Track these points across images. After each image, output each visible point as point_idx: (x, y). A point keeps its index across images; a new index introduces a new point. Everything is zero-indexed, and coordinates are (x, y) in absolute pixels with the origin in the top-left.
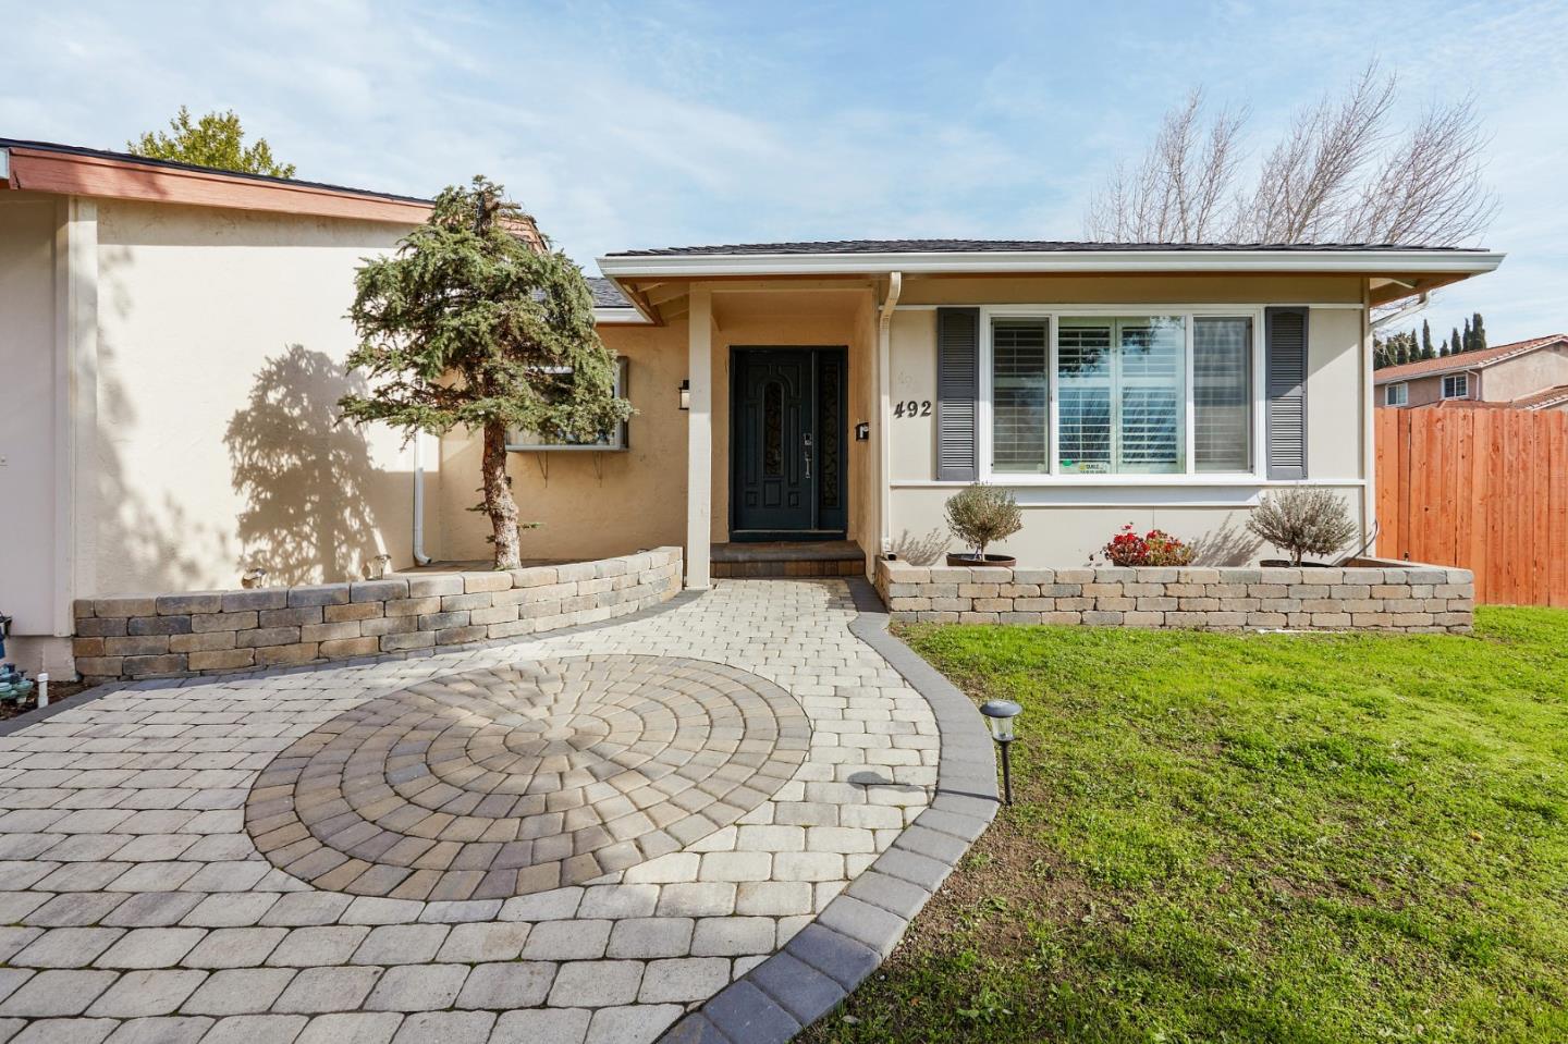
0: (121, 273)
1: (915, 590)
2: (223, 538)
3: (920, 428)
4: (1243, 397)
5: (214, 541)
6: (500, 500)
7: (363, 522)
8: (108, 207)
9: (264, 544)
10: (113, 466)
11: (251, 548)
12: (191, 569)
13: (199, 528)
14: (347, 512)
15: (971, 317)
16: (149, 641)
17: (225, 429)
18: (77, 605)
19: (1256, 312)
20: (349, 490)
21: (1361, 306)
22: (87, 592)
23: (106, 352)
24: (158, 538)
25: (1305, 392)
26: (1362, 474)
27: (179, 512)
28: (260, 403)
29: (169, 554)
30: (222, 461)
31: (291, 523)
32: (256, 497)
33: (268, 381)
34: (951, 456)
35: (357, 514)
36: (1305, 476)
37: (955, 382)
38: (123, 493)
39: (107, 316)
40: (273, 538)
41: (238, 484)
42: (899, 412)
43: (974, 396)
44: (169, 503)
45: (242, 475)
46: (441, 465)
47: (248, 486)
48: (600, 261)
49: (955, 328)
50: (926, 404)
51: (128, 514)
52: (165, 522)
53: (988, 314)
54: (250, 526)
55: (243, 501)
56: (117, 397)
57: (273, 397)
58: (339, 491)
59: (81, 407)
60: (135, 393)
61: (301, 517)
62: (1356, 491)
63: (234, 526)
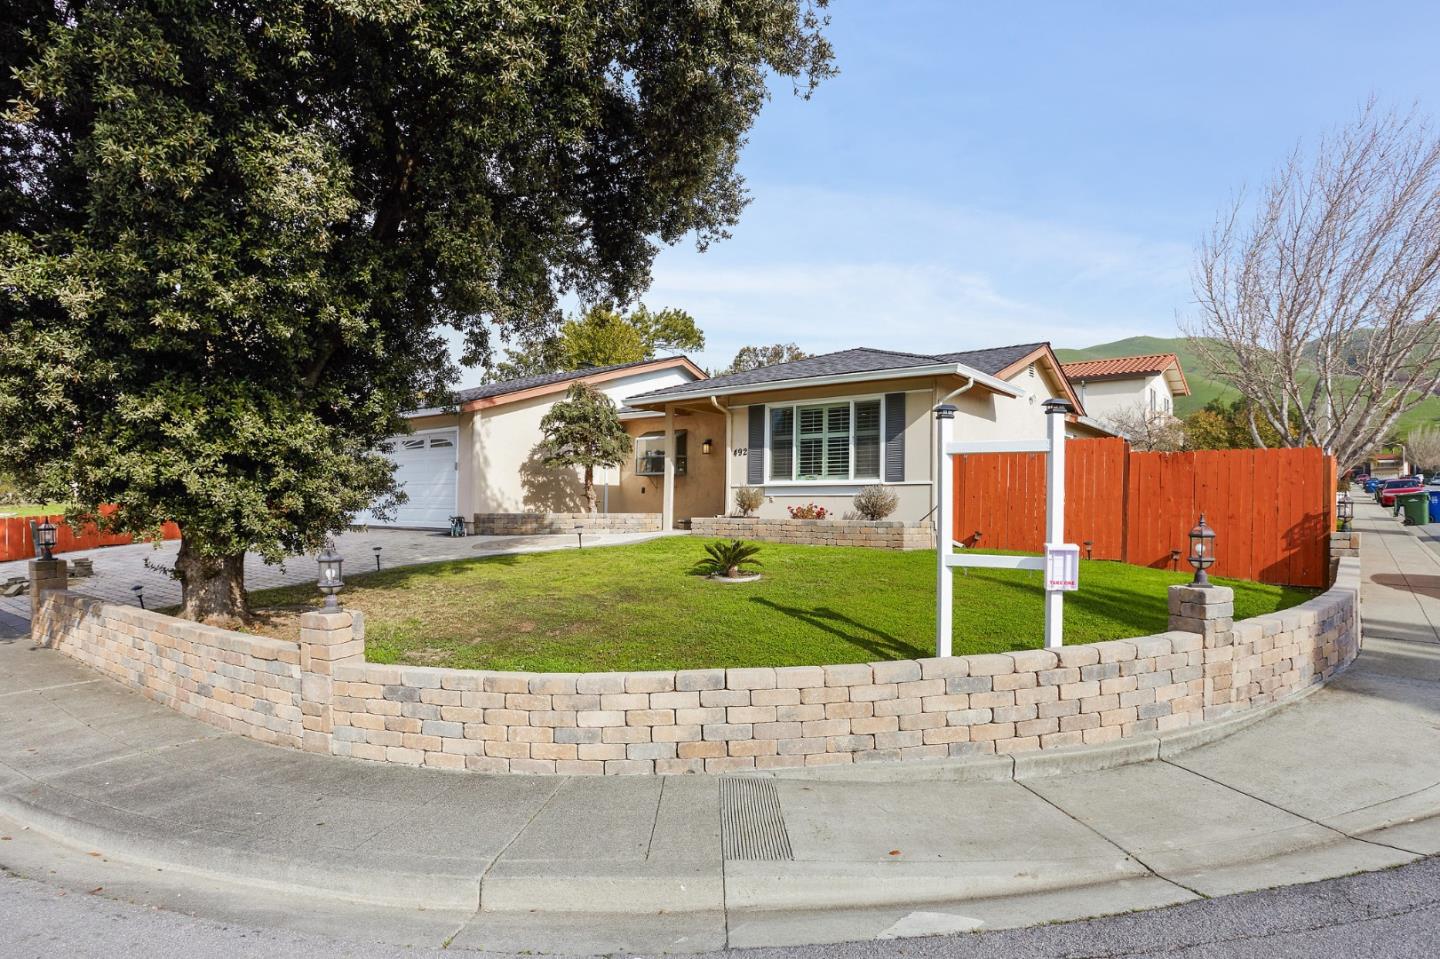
0: (488, 425)
1: (699, 526)
2: (517, 503)
3: (743, 459)
4: (876, 440)
5: (514, 503)
6: (589, 492)
7: (575, 503)
8: (484, 410)
9: (532, 507)
10: (484, 478)
11: (528, 507)
12: (506, 510)
13: (509, 499)
14: (567, 500)
15: (762, 408)
16: (486, 525)
17: (518, 468)
18: (475, 515)
19: (881, 397)
20: (568, 491)
21: (931, 390)
22: (477, 512)
23: (483, 448)
24: (496, 500)
25: (904, 436)
26: (931, 479)
27: (503, 494)
28: (531, 459)
29: (500, 505)
30: (518, 479)
31: (544, 501)
32: (529, 491)
33: (534, 452)
34: (755, 474)
35: (572, 500)
36: (903, 480)
37: (756, 442)
38: (487, 486)
39: (483, 437)
40: (535, 505)
41: (523, 486)
42: (735, 454)
43: (762, 446)
44: (500, 490)
45: (524, 484)
46: (621, 482)
47: (526, 487)
48: (623, 401)
49: (756, 414)
50: (745, 450)
51: (489, 493)
52: (499, 496)
53: (768, 407)
54: (527, 500)
55: (525, 492)
56: (486, 459)
57: (536, 457)
58: (563, 491)
59: (475, 463)
60: (491, 457)
61: (547, 499)
62: (929, 487)
63: (522, 500)
